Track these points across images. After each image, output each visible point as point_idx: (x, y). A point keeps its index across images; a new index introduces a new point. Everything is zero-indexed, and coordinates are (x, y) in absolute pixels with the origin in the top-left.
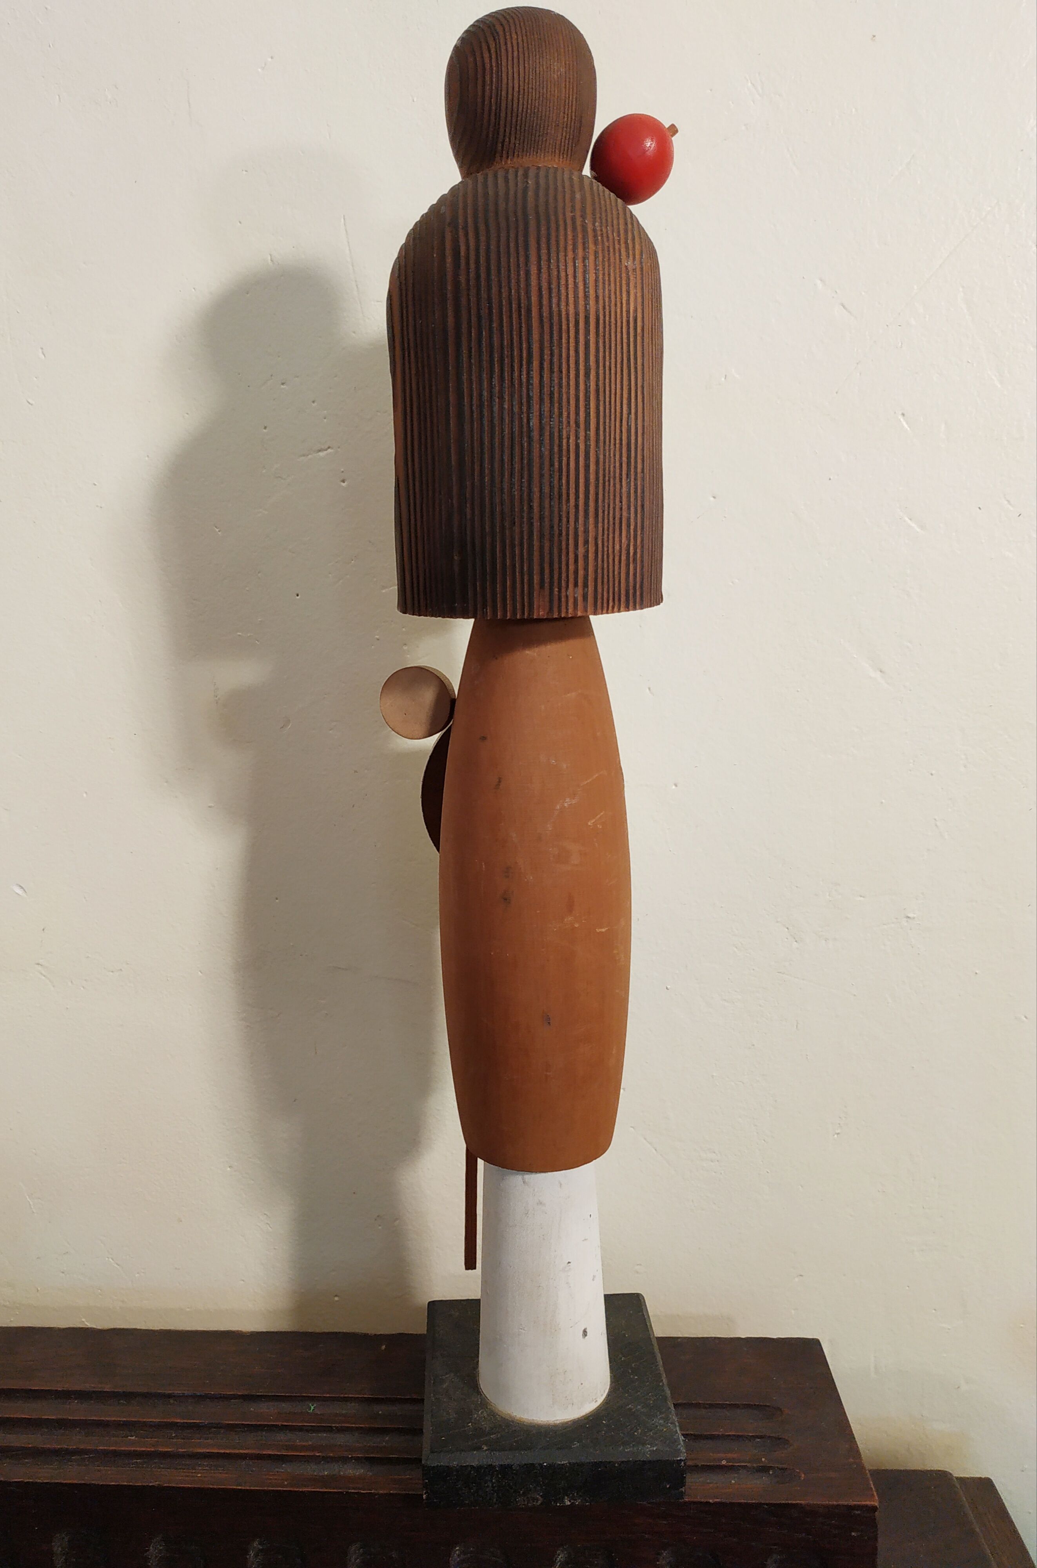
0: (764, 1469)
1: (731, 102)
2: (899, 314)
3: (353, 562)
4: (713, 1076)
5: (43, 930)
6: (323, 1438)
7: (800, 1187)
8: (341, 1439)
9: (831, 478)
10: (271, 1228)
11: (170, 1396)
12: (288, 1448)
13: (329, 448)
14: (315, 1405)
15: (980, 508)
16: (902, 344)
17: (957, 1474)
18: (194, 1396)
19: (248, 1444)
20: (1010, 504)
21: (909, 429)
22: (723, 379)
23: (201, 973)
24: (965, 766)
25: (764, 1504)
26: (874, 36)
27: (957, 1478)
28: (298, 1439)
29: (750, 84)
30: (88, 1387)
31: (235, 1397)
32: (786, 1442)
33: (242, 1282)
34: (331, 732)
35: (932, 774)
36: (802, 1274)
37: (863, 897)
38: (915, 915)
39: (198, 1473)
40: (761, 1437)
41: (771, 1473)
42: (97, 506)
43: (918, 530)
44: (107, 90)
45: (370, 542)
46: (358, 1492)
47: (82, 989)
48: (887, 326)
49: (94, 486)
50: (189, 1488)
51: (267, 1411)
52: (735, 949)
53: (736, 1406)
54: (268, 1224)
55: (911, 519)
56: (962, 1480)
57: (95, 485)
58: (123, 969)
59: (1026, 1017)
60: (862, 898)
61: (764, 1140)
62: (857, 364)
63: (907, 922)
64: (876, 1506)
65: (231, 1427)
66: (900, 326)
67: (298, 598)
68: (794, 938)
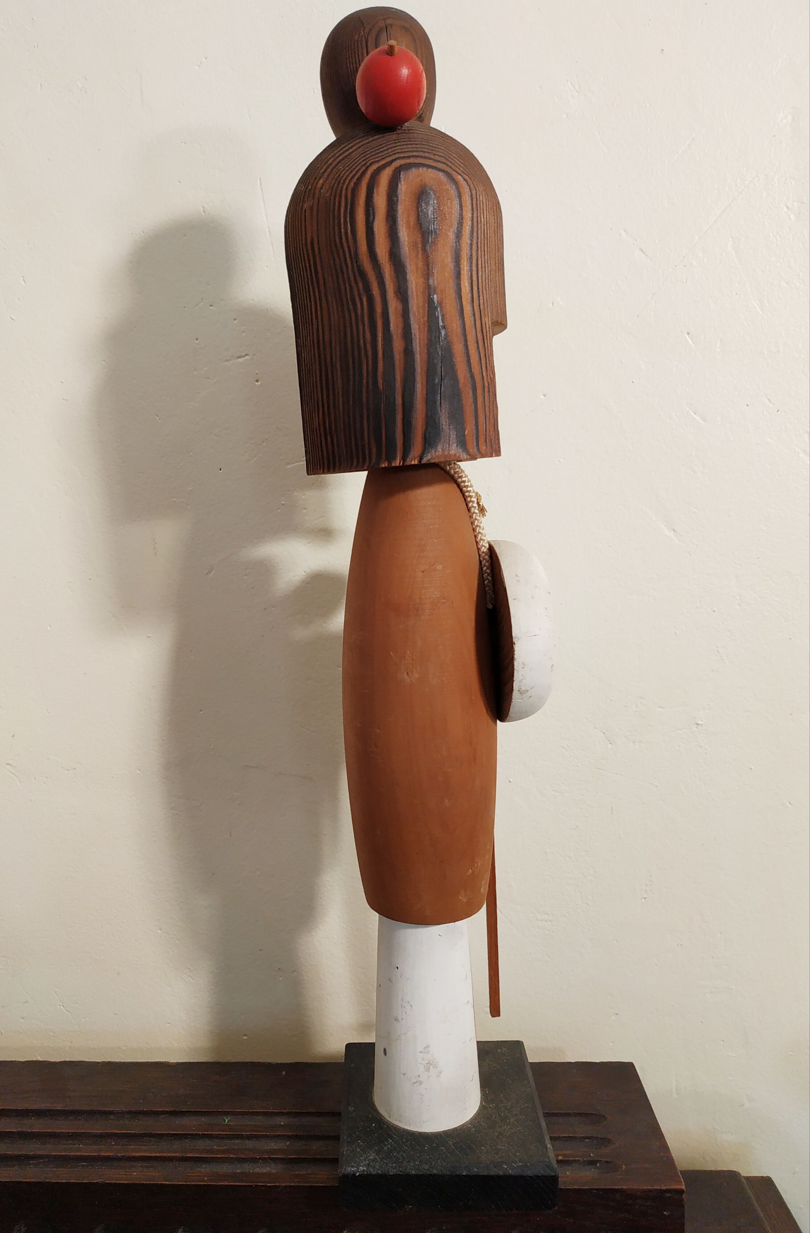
0: (592, 1163)
1: (555, 97)
2: (684, 257)
3: (264, 444)
4: (546, 852)
5: (13, 736)
6: (236, 1144)
7: (615, 942)
8: (250, 1144)
9: (634, 381)
10: (193, 979)
11: (111, 1113)
12: (208, 1151)
13: (246, 355)
14: (229, 1118)
15: (747, 405)
16: (686, 280)
17: (744, 1174)
18: (130, 1112)
19: (174, 1149)
20: (770, 402)
21: (693, 344)
22: (551, 305)
23: (139, 770)
24: (740, 605)
25: (594, 1189)
26: (663, 50)
27: (745, 1177)
28: (215, 1145)
29: (569, 83)
30: (43, 1106)
31: (163, 1113)
32: (609, 1141)
33: (168, 1025)
34: (245, 577)
35: (714, 611)
36: (618, 1013)
37: (663, 708)
38: (703, 722)
39: (134, 1172)
40: (589, 1138)
41: (599, 1165)
42: (64, 399)
43: (700, 421)
44: (78, 81)
45: (278, 428)
46: (265, 1185)
47: (43, 784)
48: (675, 266)
49: (61, 383)
50: (125, 1184)
51: (190, 1124)
52: (563, 750)
53: (569, 1115)
54: (190, 976)
55: (695, 414)
56: (748, 1178)
57: (63, 383)
58: (76, 768)
59: (790, 803)
60: (661, 709)
61: (587, 904)
62: (653, 295)
63: (697, 728)
64: (684, 1190)
65: (161, 1136)
66: (685, 266)
67: (221, 471)
68: (609, 741)
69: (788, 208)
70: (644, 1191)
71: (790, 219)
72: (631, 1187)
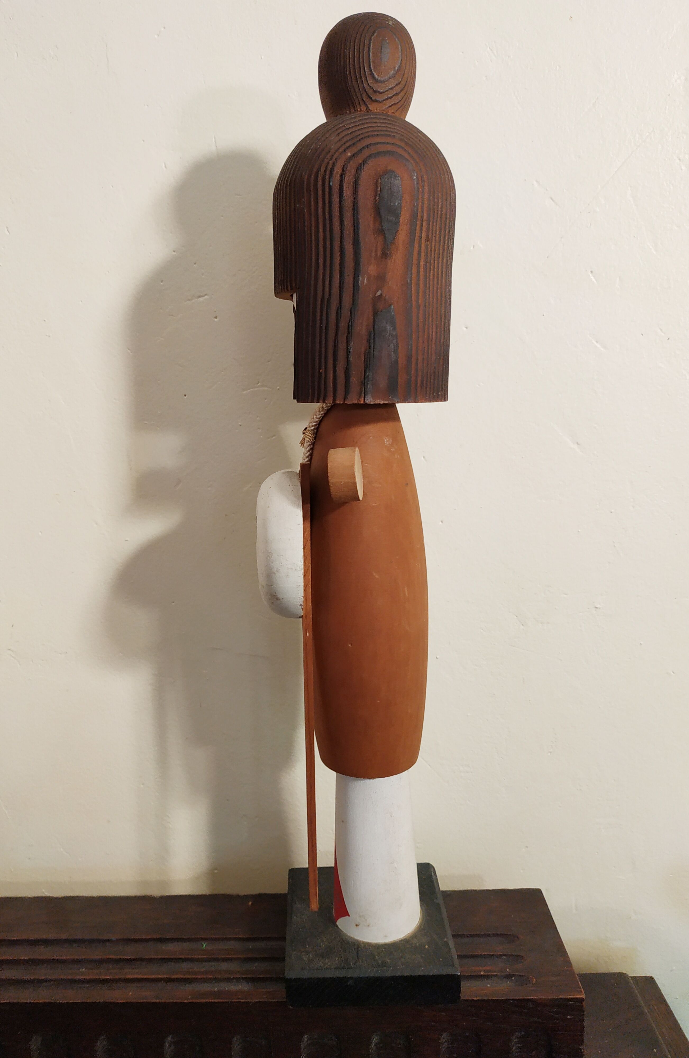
0: (509, 977)
1: (476, 61)
2: (589, 204)
3: (222, 372)
4: (467, 716)
5: (13, 626)
6: (213, 966)
7: (526, 788)
8: (224, 966)
9: (544, 314)
11: (107, 941)
12: (189, 973)
13: (206, 295)
14: (206, 944)
15: (642, 335)
16: (591, 225)
17: (631, 974)
19: (163, 971)
20: (662, 332)
21: (595, 281)
22: (472, 248)
24: (633, 507)
25: (511, 1000)
26: (571, 17)
27: (631, 977)
28: (196, 967)
29: (488, 49)
31: (150, 940)
32: (522, 957)
34: (209, 488)
35: (611, 512)
36: (527, 846)
37: (567, 595)
38: (601, 606)
40: (505, 955)
41: (513, 979)
42: (47, 335)
43: (602, 349)
44: (50, 49)
45: (234, 359)
47: (40, 666)
48: (581, 212)
49: (44, 322)
50: (123, 1003)
51: (173, 948)
52: (482, 631)
53: (489, 935)
55: (597, 342)
56: (633, 978)
58: (68, 652)
59: (673, 672)
60: (565, 596)
61: (501, 758)
62: (561, 238)
63: (596, 611)
64: (584, 998)
65: (150, 960)
66: (589, 212)
67: (185, 397)
68: (521, 623)
69: (680, 160)
70: (552, 1000)
71: (682, 169)
72: (541, 997)
